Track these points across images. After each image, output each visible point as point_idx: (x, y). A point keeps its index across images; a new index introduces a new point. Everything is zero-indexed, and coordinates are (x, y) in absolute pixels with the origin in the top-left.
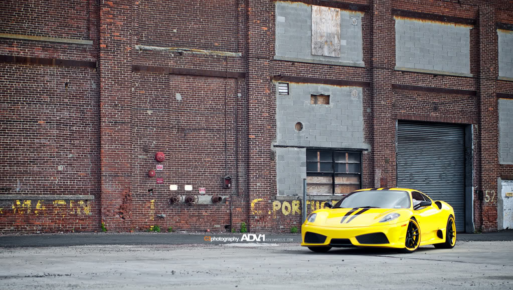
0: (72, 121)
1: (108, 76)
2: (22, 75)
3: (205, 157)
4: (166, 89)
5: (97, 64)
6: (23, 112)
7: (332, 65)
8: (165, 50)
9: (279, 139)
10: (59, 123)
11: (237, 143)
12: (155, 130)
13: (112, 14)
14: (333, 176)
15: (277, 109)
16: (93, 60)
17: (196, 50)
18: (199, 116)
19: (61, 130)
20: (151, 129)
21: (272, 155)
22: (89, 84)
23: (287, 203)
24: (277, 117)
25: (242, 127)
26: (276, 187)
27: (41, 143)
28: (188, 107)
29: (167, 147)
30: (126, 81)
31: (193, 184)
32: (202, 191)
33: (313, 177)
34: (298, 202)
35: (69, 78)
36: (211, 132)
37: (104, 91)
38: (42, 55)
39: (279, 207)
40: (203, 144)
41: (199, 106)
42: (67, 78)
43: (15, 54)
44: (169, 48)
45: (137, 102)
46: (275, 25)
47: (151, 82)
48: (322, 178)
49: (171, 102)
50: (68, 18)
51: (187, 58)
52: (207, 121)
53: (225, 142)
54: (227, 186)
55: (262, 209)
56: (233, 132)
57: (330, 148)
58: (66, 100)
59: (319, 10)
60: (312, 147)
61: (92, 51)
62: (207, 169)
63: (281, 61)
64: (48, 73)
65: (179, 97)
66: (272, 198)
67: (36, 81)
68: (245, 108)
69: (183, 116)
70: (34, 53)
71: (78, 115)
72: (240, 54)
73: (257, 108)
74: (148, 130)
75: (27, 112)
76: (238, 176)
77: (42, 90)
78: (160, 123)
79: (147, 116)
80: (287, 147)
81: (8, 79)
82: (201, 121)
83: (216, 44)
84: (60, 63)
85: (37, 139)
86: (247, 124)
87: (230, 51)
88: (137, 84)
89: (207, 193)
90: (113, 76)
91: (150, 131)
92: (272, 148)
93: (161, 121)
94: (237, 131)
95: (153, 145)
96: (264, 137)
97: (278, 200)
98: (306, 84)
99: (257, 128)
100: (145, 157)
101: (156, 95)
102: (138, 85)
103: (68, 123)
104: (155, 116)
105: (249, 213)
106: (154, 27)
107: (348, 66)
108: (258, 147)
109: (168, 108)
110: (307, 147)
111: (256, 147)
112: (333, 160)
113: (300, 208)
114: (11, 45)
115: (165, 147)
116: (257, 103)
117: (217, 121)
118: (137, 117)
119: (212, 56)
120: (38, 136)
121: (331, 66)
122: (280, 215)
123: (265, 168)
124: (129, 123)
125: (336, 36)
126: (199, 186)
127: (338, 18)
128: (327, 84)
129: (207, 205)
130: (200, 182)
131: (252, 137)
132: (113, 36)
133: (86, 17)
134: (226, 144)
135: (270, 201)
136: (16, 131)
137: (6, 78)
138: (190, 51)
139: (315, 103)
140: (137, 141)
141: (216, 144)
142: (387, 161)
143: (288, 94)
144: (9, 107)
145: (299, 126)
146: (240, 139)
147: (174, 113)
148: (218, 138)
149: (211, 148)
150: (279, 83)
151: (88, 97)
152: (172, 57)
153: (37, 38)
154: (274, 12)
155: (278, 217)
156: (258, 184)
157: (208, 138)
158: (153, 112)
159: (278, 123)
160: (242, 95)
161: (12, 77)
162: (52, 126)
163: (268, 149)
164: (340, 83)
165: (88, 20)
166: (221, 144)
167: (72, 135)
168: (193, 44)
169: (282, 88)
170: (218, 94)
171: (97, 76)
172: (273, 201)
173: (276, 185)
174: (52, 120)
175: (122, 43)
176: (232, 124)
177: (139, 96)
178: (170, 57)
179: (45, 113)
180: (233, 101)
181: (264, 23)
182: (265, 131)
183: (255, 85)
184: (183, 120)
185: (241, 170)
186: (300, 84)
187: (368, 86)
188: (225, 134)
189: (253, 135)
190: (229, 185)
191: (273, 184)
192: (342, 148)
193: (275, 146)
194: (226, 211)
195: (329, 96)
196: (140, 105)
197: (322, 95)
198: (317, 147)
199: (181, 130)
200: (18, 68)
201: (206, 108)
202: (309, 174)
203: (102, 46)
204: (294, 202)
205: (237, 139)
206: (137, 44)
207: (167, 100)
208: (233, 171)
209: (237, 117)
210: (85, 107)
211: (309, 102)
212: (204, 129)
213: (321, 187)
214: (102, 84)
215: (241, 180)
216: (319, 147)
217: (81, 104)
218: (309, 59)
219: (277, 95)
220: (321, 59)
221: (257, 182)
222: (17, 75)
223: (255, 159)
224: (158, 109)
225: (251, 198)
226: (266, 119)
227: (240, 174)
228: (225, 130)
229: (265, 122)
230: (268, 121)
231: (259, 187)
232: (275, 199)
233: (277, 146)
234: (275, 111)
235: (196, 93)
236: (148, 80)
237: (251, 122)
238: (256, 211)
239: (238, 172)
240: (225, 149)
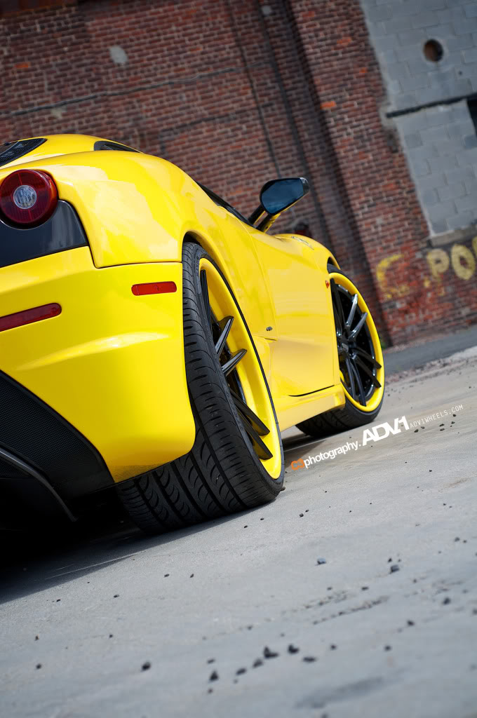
3: (228, 189)
4: (80, 43)
11: (295, 134)
15: (368, 22)
18: (185, 91)
21: (390, 139)
23: (460, 248)
25: (297, 88)
26: (423, 217)
28: (150, 76)
36: (222, 122)
39: (446, 262)
40: (213, 159)
41: (176, 65)
45: (19, 96)
49: (104, 74)
52: (206, 98)
53: (267, 140)
55: (408, 280)
56: (280, 108)
65: (118, 55)
66: (421, 246)
68: (288, 40)
69: (143, 100)
73: (320, 29)
76: (322, 216)
79: (53, 124)
80: (419, 108)
82: (191, 101)
86: (306, 79)
92: (385, 122)
93: (93, 126)
94: (288, 103)
96: (358, 98)
97: (438, 247)
99: (335, 82)
101: (62, 64)
102: (9, 51)
104: (75, 119)
105: (377, 300)
108: (352, 127)
109: (102, 90)
110: (467, 97)
111: (346, 129)
116: (316, 19)
117: (231, 91)
122: (454, 283)
123: (385, 175)
131: (328, 106)
134: (269, 144)
135: (419, 255)
141: (245, 150)
145: (431, 50)
146: (300, 121)
147: (118, 100)
148: (246, 133)
149: (235, 164)
155: (450, 289)
156: (380, 220)
157: (220, 139)
158: (68, 109)
160: (273, 9)
163: (377, 127)
166: (257, 148)
170: (214, 23)
172: (425, 254)
173: (420, 212)
176: (270, 88)
177: (20, 77)
180: (257, 31)
182: (355, 83)
184: (146, 109)
185: (327, 197)
188: (261, 118)
189: (329, 100)
191: (413, 211)
193: (390, 115)
196: (28, 99)
201: (194, 66)
205: (293, 122)
207: (91, 70)
209: (276, 69)
212: (207, 120)
221: (373, 217)
223: (353, 161)
224: (75, 98)
225: (372, 258)
226: (350, 51)
227: (326, 209)
228: (258, 108)
229: (349, 62)
230: (356, 56)
231: (383, 226)
232: (430, 245)
233: (395, 114)
234: (365, 29)
235: (159, 35)
236: (29, 30)
237: (315, 70)
238: (394, 290)
239: (318, 205)
240: (272, 155)
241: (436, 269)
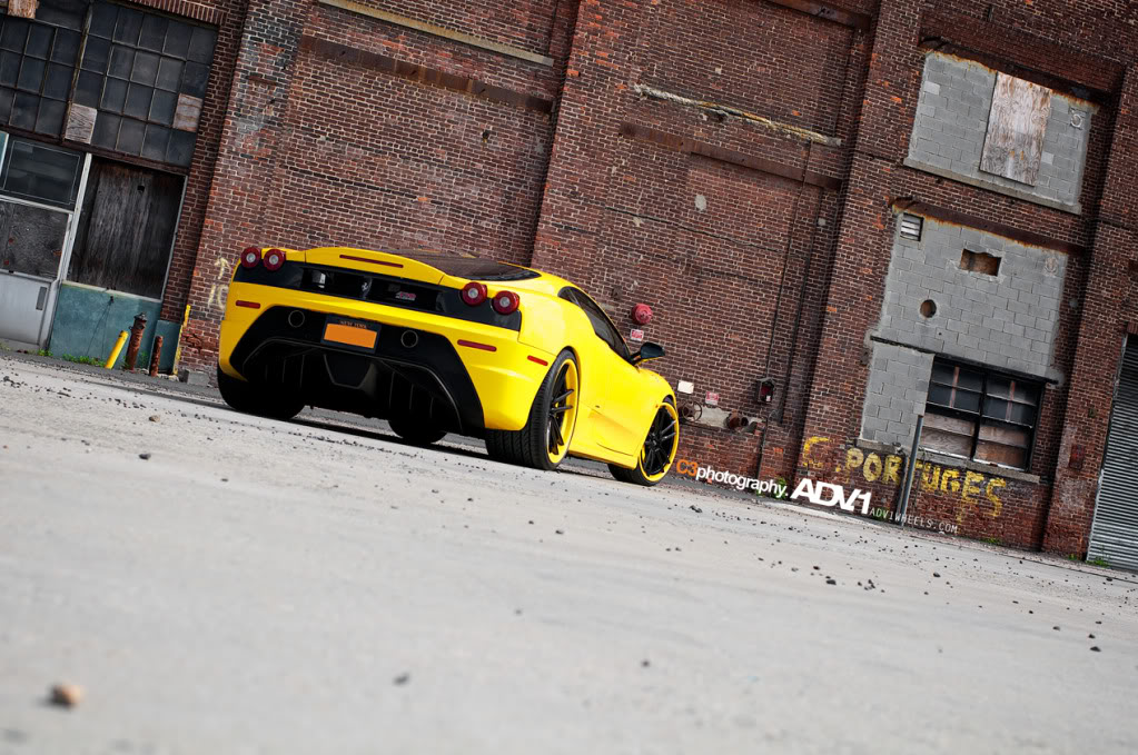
0: (482, 209)
1: (571, 133)
2: (402, 100)
3: (731, 332)
4: (678, 182)
5: (553, 107)
6: (391, 173)
7: (1017, 199)
8: (691, 105)
9: (885, 324)
10: (456, 207)
11: (798, 318)
12: (642, 258)
13: (601, 14)
14: (977, 422)
15: (891, 266)
16: (546, 96)
17: (751, 116)
18: (735, 250)
19: (457, 221)
20: (636, 255)
21: (864, 357)
22: (529, 143)
23: (876, 457)
24: (888, 280)
25: (815, 286)
26: (860, 421)
27: (414, 241)
28: (716, 227)
29: (659, 297)
30: (604, 151)
31: (695, 381)
32: (712, 399)
33: (938, 417)
34: (898, 460)
35: (493, 124)
36: (751, 284)
37: (557, 161)
38: (450, 67)
39: (860, 461)
40: (731, 306)
41: (738, 228)
42: (490, 123)
43: (397, 57)
44: (701, 103)
45: (617, 197)
46: (917, 97)
47: (651, 161)
48: (955, 421)
49: (683, 210)
50: (513, 7)
51: (732, 130)
52: (748, 261)
53: (776, 311)
54: (764, 399)
55: (825, 460)
56: (796, 295)
57: (983, 364)
58: (480, 166)
59: (1011, 85)
60: (947, 355)
61: (550, 79)
62: (730, 358)
63: (917, 171)
64: (454, 104)
65: (701, 202)
66: (848, 441)
67: (428, 116)
68: (827, 249)
69: (702, 242)
70: (436, 62)
71: (497, 199)
72: (839, 141)
73: (852, 254)
74: (629, 256)
75: (398, 175)
76: (787, 384)
77: (436, 137)
78: (655, 246)
79: (631, 227)
80: (897, 344)
81: (375, 103)
82: (736, 259)
83: (795, 113)
84: (481, 91)
85: (407, 230)
86: (826, 284)
87: (819, 132)
88: (624, 161)
89: (721, 405)
90: (580, 135)
91: (631, 259)
92: (867, 341)
93: (657, 242)
94: (804, 294)
95: (631, 289)
96: (855, 315)
97: (860, 448)
98: (958, 227)
99: (844, 295)
100: (612, 308)
101: (657, 190)
102: (626, 163)
103: (474, 212)
104: (648, 231)
105: (796, 463)
106: (678, 55)
107: (1049, 208)
108: (840, 333)
109: (677, 221)
110: (937, 353)
111: (835, 332)
112: (984, 390)
113: (901, 473)
114: (393, 38)
115: (654, 296)
116: (854, 245)
117: (767, 266)
118: (611, 227)
119: (783, 134)
120: (410, 225)
121: (1013, 200)
122: (859, 480)
123: (847, 378)
124: (593, 234)
125: (1034, 142)
126: (708, 389)
127: (1045, 106)
128: (1000, 235)
129: (716, 429)
130: (711, 380)
131: (831, 309)
132: (595, 56)
133: (550, 12)
134: (776, 315)
135: (842, 447)
136: (370, 207)
137: (372, 98)
138: (739, 115)
139: (969, 268)
140: (603, 274)
141: (756, 311)
142: (1091, 414)
143: (919, 239)
144: (365, 158)
145: (927, 307)
146: (806, 310)
147: (685, 232)
148: (763, 299)
149: (744, 317)
150: (905, 214)
151: (524, 168)
152: (703, 122)
153: (447, 34)
154: (921, 72)
155: (853, 483)
156: (826, 408)
157: (742, 295)
158: (646, 222)
159: (888, 294)
160: (827, 223)
161: (382, 99)
162: (442, 210)
163: (859, 342)
164: (1026, 238)
165: (553, 18)
166: (766, 314)
167: (477, 236)
168: (748, 104)
169: (907, 227)
170: (780, 213)
171: (548, 129)
172: (848, 448)
173: (860, 417)
174: (444, 199)
175: (611, 75)
176: (796, 277)
177: (625, 185)
178: (698, 121)
179: (434, 183)
180: (807, 233)
181: (898, 89)
182: (859, 303)
183: (856, 207)
184: (701, 249)
185: (798, 373)
186: (946, 224)
187: (1081, 257)
188: (779, 295)
189: (834, 306)
190: (768, 398)
191: (855, 414)
192: (1007, 370)
193: (873, 338)
194: (751, 449)
195: (998, 260)
196: (622, 203)
197: (985, 255)
198: (956, 357)
199: (693, 269)
200: (397, 85)
201: (751, 236)
202: (930, 409)
203: (570, 72)
204: (892, 459)
205: (801, 309)
206: (639, 83)
207: (676, 203)
208: (781, 373)
209: (807, 267)
210: (514, 186)
211: (955, 261)
212: (739, 277)
213: (949, 439)
214: (556, 147)
215: (793, 390)
216: (960, 358)
217: (506, 177)
218: (973, 177)
219: (897, 238)
220: (997, 183)
221: (823, 403)
222: (394, 98)
223: (829, 357)
224: (655, 217)
225: (807, 432)
226: (867, 280)
227: (793, 380)
228: (781, 286)
229: (862, 286)
230: (869, 285)
231: (827, 412)
232: (855, 444)
233: (877, 339)
234: (886, 269)
235: (736, 202)
236: (647, 156)
237: (835, 280)
238: (811, 462)
239: (790, 375)
240: (774, 324)
241: (851, 463)
